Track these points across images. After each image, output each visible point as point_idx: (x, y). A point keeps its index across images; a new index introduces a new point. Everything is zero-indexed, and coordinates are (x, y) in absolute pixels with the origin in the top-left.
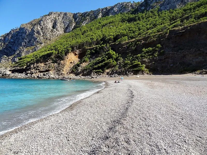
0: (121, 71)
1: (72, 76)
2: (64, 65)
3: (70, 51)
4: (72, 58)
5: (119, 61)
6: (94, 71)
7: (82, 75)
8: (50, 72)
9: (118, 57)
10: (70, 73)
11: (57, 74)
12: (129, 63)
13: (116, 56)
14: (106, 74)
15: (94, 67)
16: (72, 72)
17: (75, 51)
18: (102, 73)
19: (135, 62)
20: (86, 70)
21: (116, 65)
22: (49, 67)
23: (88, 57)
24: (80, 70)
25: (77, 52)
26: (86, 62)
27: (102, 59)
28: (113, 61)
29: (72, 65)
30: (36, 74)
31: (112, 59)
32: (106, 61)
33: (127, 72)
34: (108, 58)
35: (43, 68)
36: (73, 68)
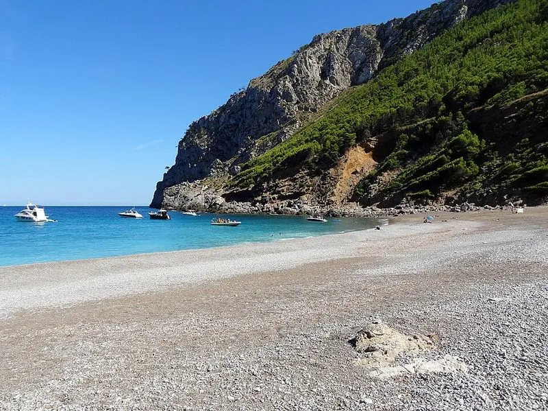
0: (488, 192)
1: (355, 208)
2: (335, 180)
3: (353, 142)
4: (359, 160)
5: (488, 163)
6: (410, 193)
7: (378, 207)
8: (304, 197)
9: (486, 151)
10: (350, 201)
11: (319, 203)
12: (515, 167)
13: (480, 147)
14: (443, 201)
15: (411, 182)
16: (354, 197)
17: (367, 141)
18: (431, 198)
19: (535, 166)
20: (390, 190)
21: (477, 175)
22: (301, 186)
23: (400, 155)
24: (373, 193)
25: (373, 142)
26: (392, 169)
27: (435, 159)
28: (468, 165)
29: (357, 180)
30: (273, 203)
31: (464, 159)
32: (446, 166)
33: (505, 197)
34: (453, 157)
35: (288, 189)
36: (358, 186)
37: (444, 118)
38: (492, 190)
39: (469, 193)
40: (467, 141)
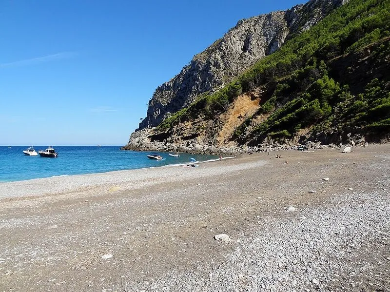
0: (335, 131)
1: (233, 146)
2: (222, 123)
3: (240, 91)
4: (245, 105)
5: (341, 104)
6: (272, 133)
7: (248, 145)
8: (199, 138)
9: (340, 92)
10: (230, 140)
11: (208, 142)
12: (362, 106)
13: (334, 90)
14: (298, 140)
15: (274, 123)
16: (234, 137)
17: (252, 91)
18: (288, 137)
19: (380, 103)
20: (259, 131)
21: (330, 115)
22: (198, 129)
23: (273, 101)
24: (248, 133)
25: (257, 92)
26: (265, 113)
27: (295, 102)
28: (321, 106)
29: (239, 123)
30: (177, 142)
31: (319, 101)
32: (303, 108)
33: (349, 135)
34: (310, 100)
35: (189, 131)
36: (238, 128)
37: (308, 67)
38: (338, 128)
39: (319, 132)
40: (323, 85)
